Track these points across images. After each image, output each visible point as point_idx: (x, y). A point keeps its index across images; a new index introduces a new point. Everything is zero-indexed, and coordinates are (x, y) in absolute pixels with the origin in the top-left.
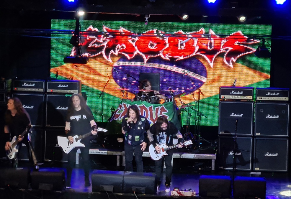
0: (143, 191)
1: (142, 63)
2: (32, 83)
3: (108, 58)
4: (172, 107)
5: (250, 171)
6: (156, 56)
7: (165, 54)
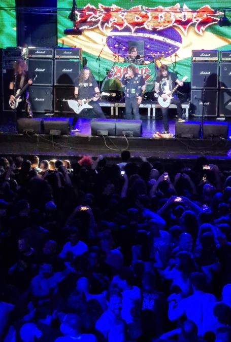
0: (131, 134)
1: (130, 33)
2: (43, 51)
3: (103, 29)
4: (154, 67)
5: (216, 117)
6: (141, 27)
7: (148, 25)
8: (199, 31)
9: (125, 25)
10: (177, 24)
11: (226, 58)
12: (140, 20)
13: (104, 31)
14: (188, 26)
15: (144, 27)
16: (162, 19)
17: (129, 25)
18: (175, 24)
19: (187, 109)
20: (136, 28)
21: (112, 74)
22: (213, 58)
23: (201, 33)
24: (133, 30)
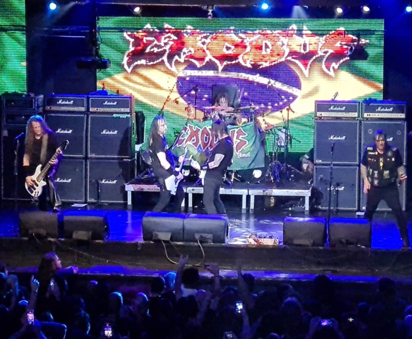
0: (210, 238)
1: (216, 72)
3: (171, 65)
5: (356, 211)
6: (234, 62)
7: (246, 60)
8: (329, 70)
9: (207, 59)
10: (293, 58)
11: (371, 114)
12: (233, 50)
13: (173, 69)
14: (311, 61)
15: (239, 62)
16: (268, 50)
17: (214, 60)
18: (289, 58)
19: (306, 197)
20: (225, 63)
21: (183, 139)
22: (350, 113)
23: (332, 73)
24: (221, 68)
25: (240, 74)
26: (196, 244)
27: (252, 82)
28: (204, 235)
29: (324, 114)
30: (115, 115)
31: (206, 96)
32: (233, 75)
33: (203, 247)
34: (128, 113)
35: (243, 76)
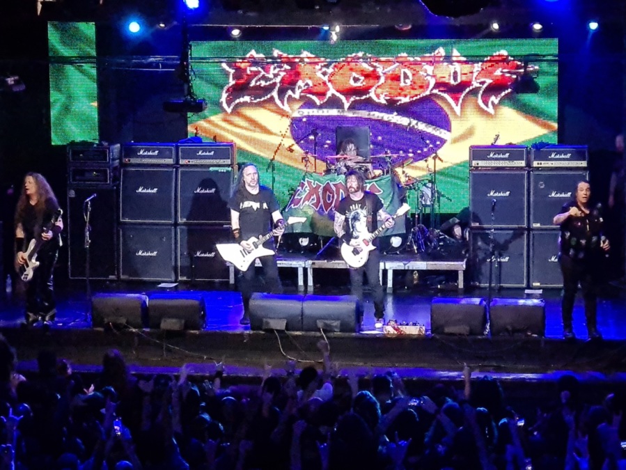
0: (336, 327)
1: (341, 110)
2: (154, 150)
3: (283, 103)
5: (524, 289)
6: (364, 97)
7: (379, 95)
8: (487, 106)
9: (329, 94)
10: (439, 91)
11: (543, 162)
12: (362, 83)
13: (286, 107)
14: (463, 95)
15: (370, 97)
16: (407, 81)
17: (338, 94)
18: (435, 91)
19: (459, 272)
20: (352, 99)
21: (299, 198)
22: (515, 161)
23: (491, 110)
24: (347, 105)
25: (372, 113)
26: (318, 334)
27: (387, 124)
28: (328, 322)
29: (482, 163)
30: (211, 169)
31: (328, 142)
32: (363, 114)
33: (328, 338)
34: (228, 166)
35: (377, 115)
